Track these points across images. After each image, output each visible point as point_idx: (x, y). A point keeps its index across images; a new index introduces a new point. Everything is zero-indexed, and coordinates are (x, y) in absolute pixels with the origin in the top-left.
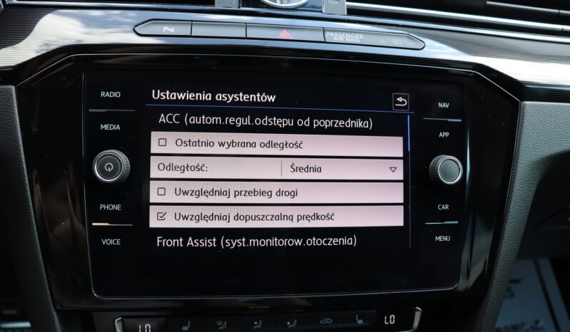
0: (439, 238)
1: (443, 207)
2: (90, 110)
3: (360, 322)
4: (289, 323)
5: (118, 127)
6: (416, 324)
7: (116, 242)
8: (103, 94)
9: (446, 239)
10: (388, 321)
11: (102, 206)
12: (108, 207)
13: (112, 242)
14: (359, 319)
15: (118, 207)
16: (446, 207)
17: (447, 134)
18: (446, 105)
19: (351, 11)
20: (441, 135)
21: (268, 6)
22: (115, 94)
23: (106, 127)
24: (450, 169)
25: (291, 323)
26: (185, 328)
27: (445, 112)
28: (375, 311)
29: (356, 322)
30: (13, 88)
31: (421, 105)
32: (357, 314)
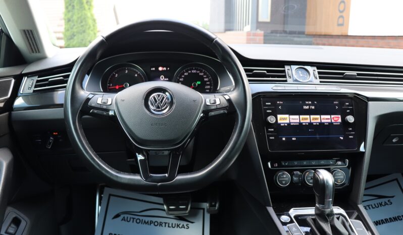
2: (264, 107)
3: (331, 163)
5: (271, 111)
6: (347, 164)
8: (266, 104)
9: (352, 137)
11: (269, 130)
12: (271, 130)
13: (272, 138)
15: (273, 130)
16: (351, 129)
17: (349, 111)
18: (348, 104)
19: (321, 82)
20: (347, 111)
21: (300, 82)
22: (269, 104)
23: (268, 111)
24: (351, 119)
25: (313, 163)
26: (286, 164)
27: (348, 106)
28: (335, 160)
31: (341, 104)
32: (330, 161)
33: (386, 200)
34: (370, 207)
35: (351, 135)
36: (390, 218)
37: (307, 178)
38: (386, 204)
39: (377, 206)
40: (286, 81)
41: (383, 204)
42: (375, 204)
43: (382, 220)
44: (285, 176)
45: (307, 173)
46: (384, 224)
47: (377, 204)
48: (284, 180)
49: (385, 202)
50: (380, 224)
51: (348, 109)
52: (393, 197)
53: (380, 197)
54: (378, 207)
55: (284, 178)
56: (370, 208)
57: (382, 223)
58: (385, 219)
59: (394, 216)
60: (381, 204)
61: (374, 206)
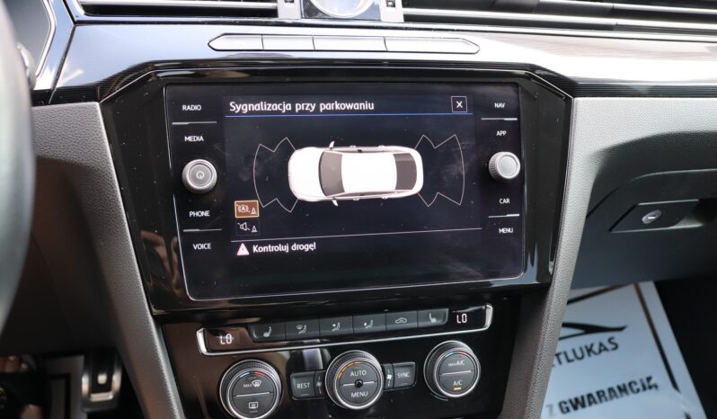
0: (503, 230)
1: (504, 201)
2: (174, 123)
3: (434, 321)
4: (365, 324)
5: (202, 138)
6: (488, 322)
7: (206, 246)
8: (184, 107)
9: (509, 230)
10: (460, 320)
11: (192, 213)
12: (197, 214)
13: (203, 246)
14: (433, 317)
15: (206, 214)
16: (507, 201)
17: (504, 133)
18: (501, 105)
19: (408, 18)
20: (498, 133)
21: (325, 16)
22: (196, 108)
23: (189, 139)
24: (507, 165)
25: (368, 324)
26: (267, 335)
27: (501, 112)
28: (447, 310)
29: (429, 320)
30: (97, 104)
31: (479, 106)
32: (430, 313)
33: (603, 337)
34: (562, 357)
35: (507, 223)
36: (611, 390)
37: (340, 385)
38: (602, 348)
39: (579, 355)
40: (273, 13)
41: (596, 348)
42: (574, 351)
43: (590, 396)
44: (257, 384)
45: (343, 367)
46: (594, 406)
47: (581, 349)
48: (254, 399)
49: (601, 345)
50: (583, 406)
51: (502, 125)
52: (620, 329)
53: (589, 329)
54: (583, 357)
55: (254, 390)
56: (560, 362)
57: (590, 404)
58: (598, 393)
59: (621, 384)
60: (590, 350)
61: (571, 356)
